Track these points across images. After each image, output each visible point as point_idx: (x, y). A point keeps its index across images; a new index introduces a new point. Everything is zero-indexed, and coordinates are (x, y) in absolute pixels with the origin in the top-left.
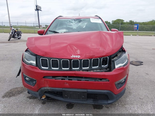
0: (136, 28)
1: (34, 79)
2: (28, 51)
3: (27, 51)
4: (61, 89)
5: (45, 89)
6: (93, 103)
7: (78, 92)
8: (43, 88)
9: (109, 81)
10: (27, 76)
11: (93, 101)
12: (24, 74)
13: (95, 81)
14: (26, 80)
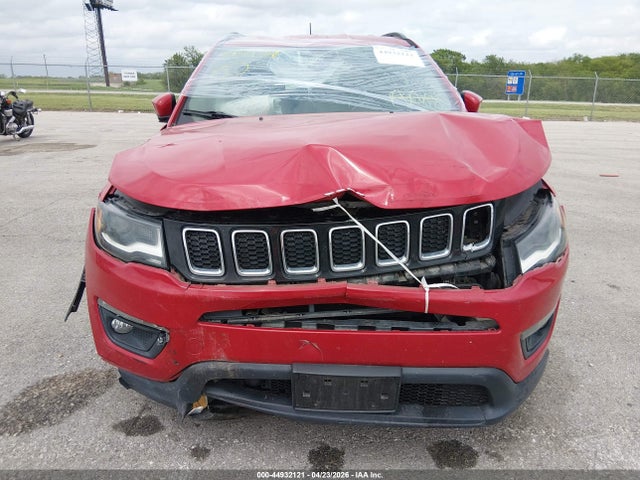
0: (515, 89)
1: (156, 326)
2: (117, 196)
3: (112, 196)
4: (286, 368)
5: (209, 372)
6: (424, 421)
7: (362, 380)
8: (200, 368)
9: (498, 328)
10: (119, 313)
11: (425, 413)
12: (103, 304)
13: (435, 330)
14: (113, 329)
